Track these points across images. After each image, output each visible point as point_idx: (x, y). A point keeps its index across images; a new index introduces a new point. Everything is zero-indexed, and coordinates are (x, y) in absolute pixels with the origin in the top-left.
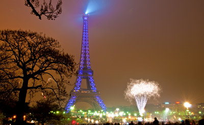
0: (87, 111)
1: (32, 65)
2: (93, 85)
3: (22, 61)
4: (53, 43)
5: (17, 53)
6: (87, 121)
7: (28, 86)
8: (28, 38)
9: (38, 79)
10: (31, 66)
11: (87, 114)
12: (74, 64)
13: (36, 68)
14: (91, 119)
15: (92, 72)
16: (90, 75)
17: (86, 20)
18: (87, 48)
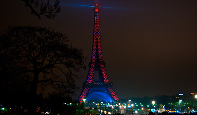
0: (100, 103)
1: (41, 59)
2: (105, 76)
3: (32, 55)
4: (62, 38)
5: (27, 48)
6: (100, 112)
7: (39, 80)
8: (37, 33)
9: (48, 73)
10: (41, 61)
11: (100, 105)
12: (82, 57)
13: (46, 62)
14: (104, 110)
15: (104, 64)
16: (102, 67)
17: (97, 12)
18: (99, 41)
